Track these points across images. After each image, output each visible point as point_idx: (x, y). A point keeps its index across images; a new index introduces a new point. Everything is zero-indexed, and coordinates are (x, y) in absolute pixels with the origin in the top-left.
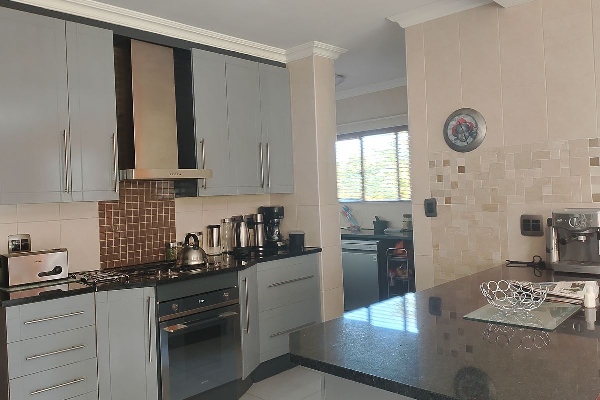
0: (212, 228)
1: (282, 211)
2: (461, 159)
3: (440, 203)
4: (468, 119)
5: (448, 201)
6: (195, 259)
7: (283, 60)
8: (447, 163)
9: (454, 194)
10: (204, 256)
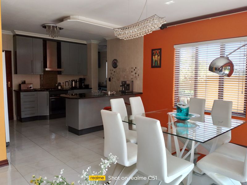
0: (66, 82)
2: (114, 70)
3: (111, 79)
4: (115, 61)
5: (112, 78)
6: (59, 88)
7: (86, 43)
8: (112, 70)
9: (113, 77)
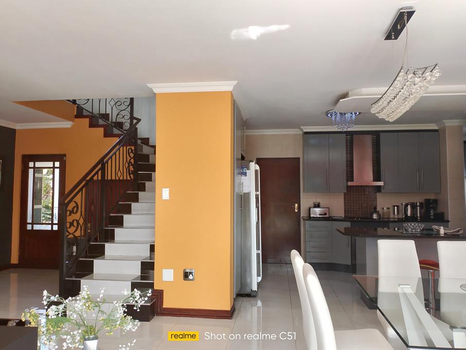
1: (436, 202)
6: (375, 216)
10: (379, 215)
